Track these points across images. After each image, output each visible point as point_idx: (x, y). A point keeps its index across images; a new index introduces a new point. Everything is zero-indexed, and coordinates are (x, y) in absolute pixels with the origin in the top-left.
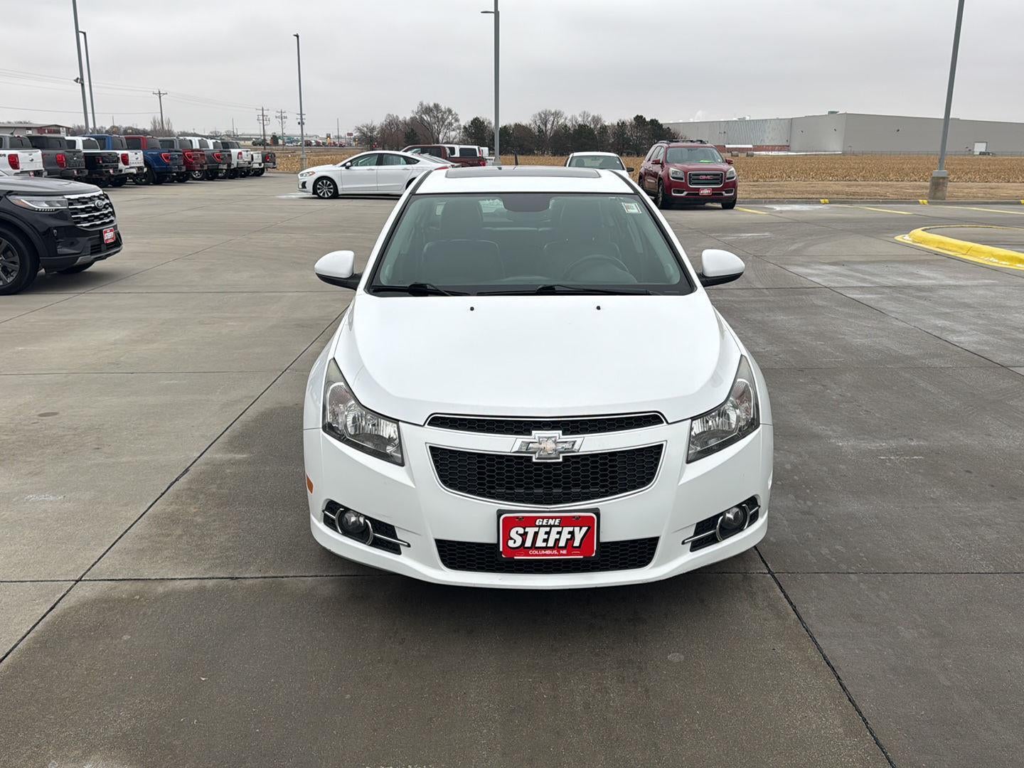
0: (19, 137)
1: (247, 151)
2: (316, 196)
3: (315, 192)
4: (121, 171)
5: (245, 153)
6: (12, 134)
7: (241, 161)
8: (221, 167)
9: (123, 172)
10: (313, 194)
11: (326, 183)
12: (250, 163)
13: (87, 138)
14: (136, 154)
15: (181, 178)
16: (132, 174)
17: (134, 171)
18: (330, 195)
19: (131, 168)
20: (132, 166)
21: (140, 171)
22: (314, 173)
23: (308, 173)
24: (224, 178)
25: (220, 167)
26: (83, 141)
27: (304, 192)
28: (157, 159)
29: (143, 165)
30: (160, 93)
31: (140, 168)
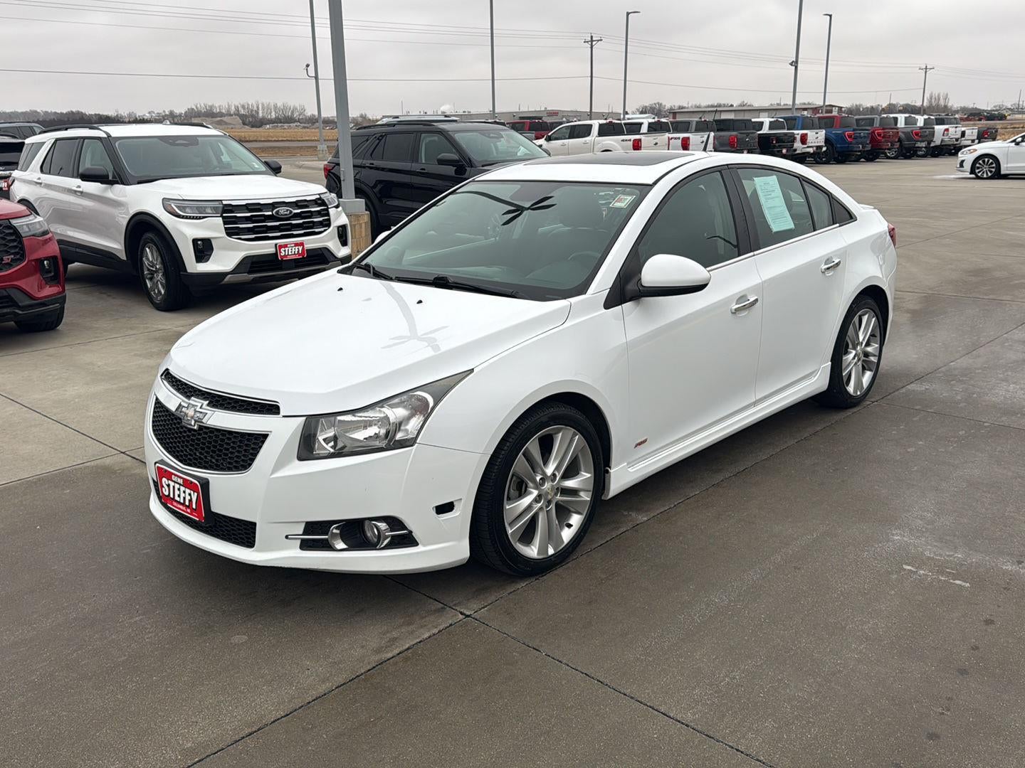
0: (705, 121)
1: (956, 127)
2: (973, 176)
3: (972, 172)
4: (796, 150)
5: (954, 129)
6: (701, 118)
7: (946, 138)
8: (919, 144)
9: (797, 152)
10: (971, 173)
11: (988, 161)
12: (957, 140)
13: (775, 119)
14: (817, 133)
15: (871, 157)
16: (808, 153)
17: (811, 150)
18: (990, 174)
19: (808, 147)
20: (810, 145)
21: (819, 151)
22: (975, 150)
23: (969, 150)
24: (924, 156)
25: (916, 145)
26: (771, 122)
27: (962, 171)
28: (841, 138)
29: (823, 144)
30: (926, 68)
31: (819, 147)
